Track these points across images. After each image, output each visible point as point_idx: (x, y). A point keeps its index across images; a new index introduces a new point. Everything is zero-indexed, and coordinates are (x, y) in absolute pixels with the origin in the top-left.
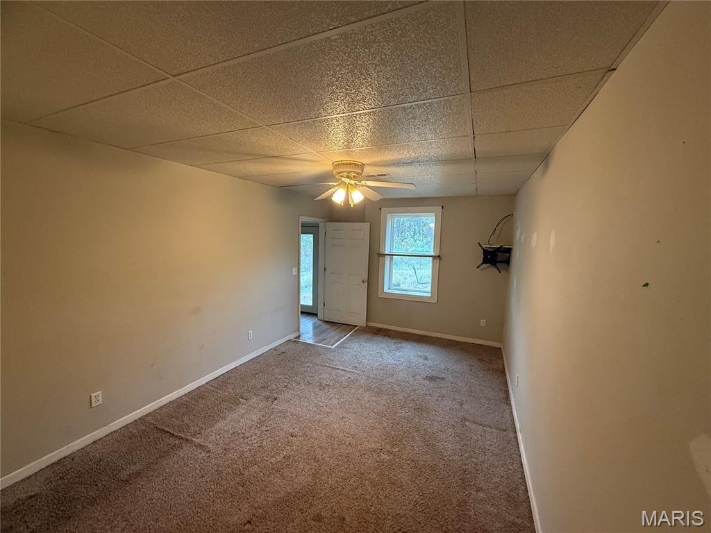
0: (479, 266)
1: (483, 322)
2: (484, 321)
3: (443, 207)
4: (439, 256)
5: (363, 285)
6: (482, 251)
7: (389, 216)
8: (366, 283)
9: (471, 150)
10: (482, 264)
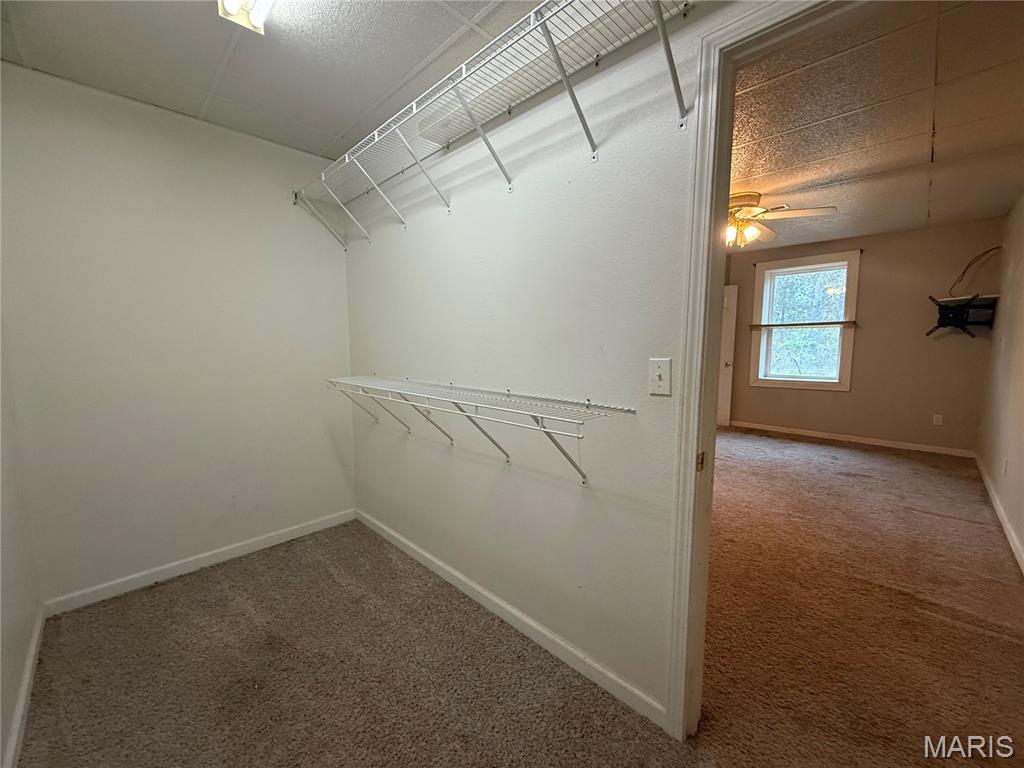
0: (931, 332)
1: (937, 419)
2: (940, 416)
3: (862, 251)
4: (854, 323)
5: (727, 369)
6: (937, 307)
7: (767, 273)
8: (731, 367)
9: (927, 150)
10: (937, 328)
